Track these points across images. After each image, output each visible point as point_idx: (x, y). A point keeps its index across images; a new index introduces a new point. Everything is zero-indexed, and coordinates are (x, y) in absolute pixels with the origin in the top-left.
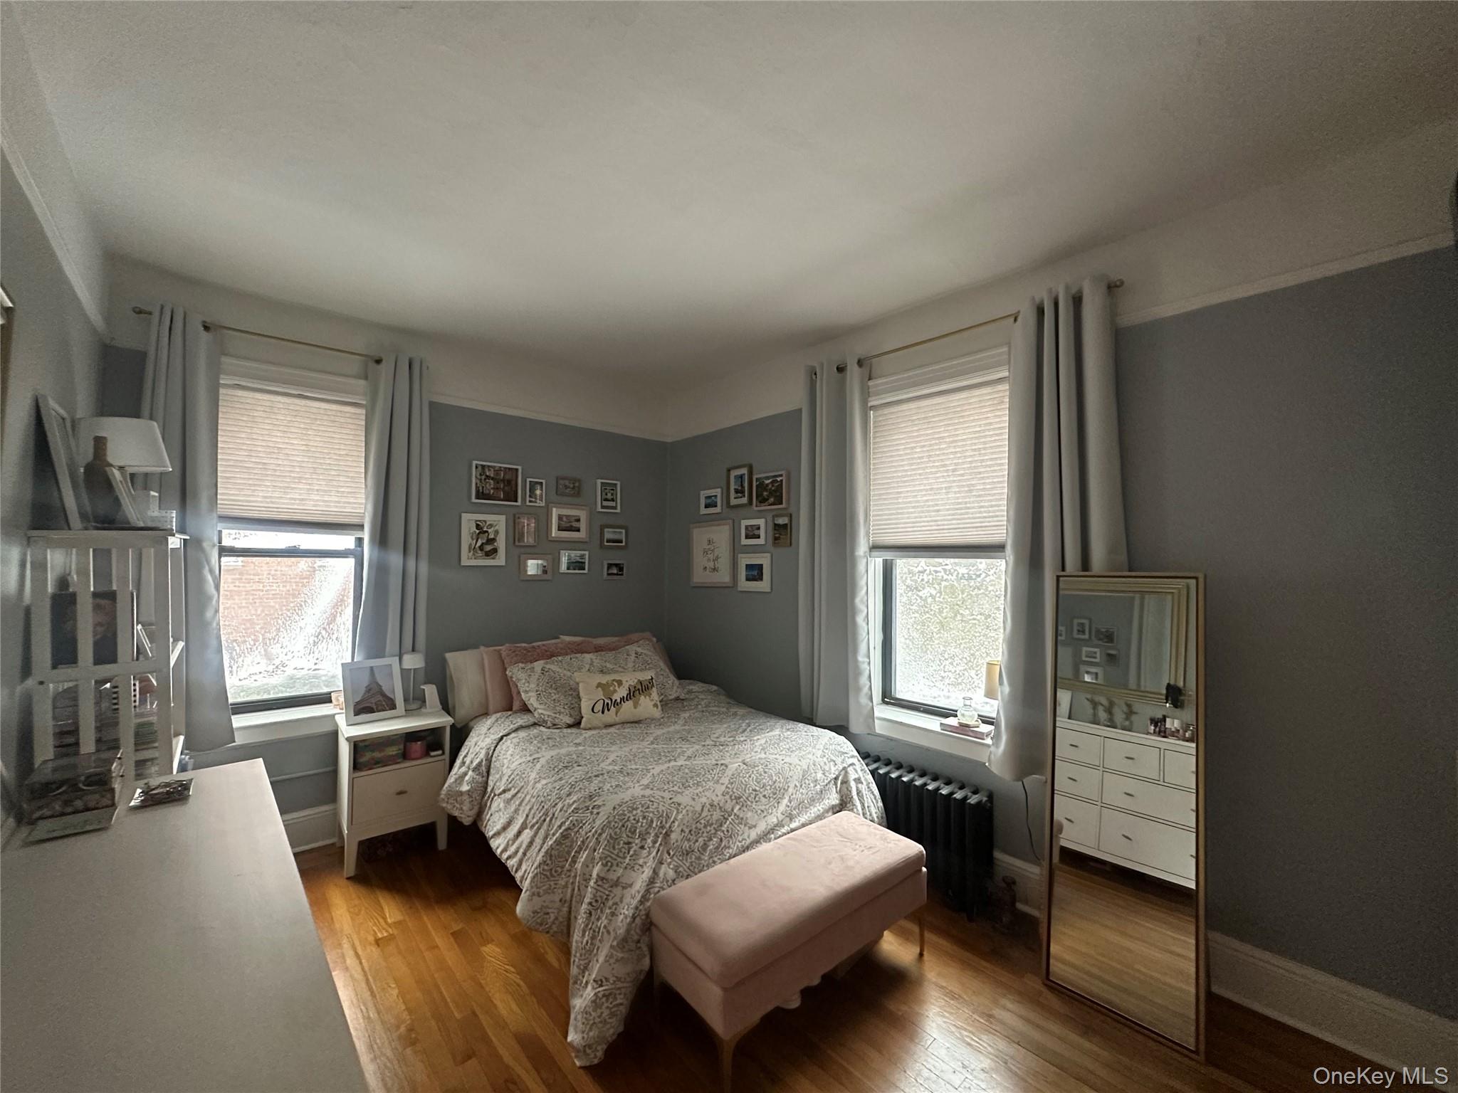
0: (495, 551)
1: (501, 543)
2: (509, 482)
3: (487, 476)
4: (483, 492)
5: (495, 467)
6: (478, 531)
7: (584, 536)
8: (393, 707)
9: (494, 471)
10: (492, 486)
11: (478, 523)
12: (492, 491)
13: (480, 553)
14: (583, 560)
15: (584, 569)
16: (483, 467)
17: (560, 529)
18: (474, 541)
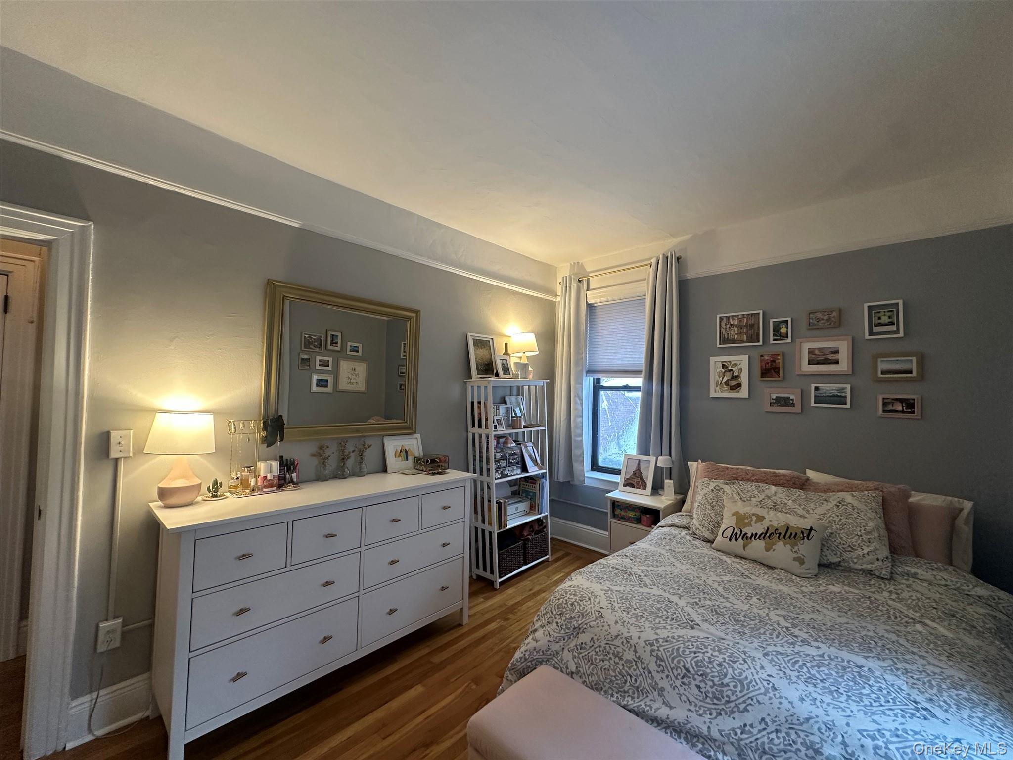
0: (739, 386)
1: (744, 379)
2: (752, 326)
3: (731, 325)
4: (728, 338)
5: (738, 315)
6: (723, 370)
7: (846, 369)
8: (645, 488)
9: (738, 319)
10: (736, 332)
11: (724, 363)
12: (736, 337)
13: (725, 388)
14: (843, 395)
15: (845, 404)
16: (728, 317)
17: (810, 362)
18: (721, 378)
